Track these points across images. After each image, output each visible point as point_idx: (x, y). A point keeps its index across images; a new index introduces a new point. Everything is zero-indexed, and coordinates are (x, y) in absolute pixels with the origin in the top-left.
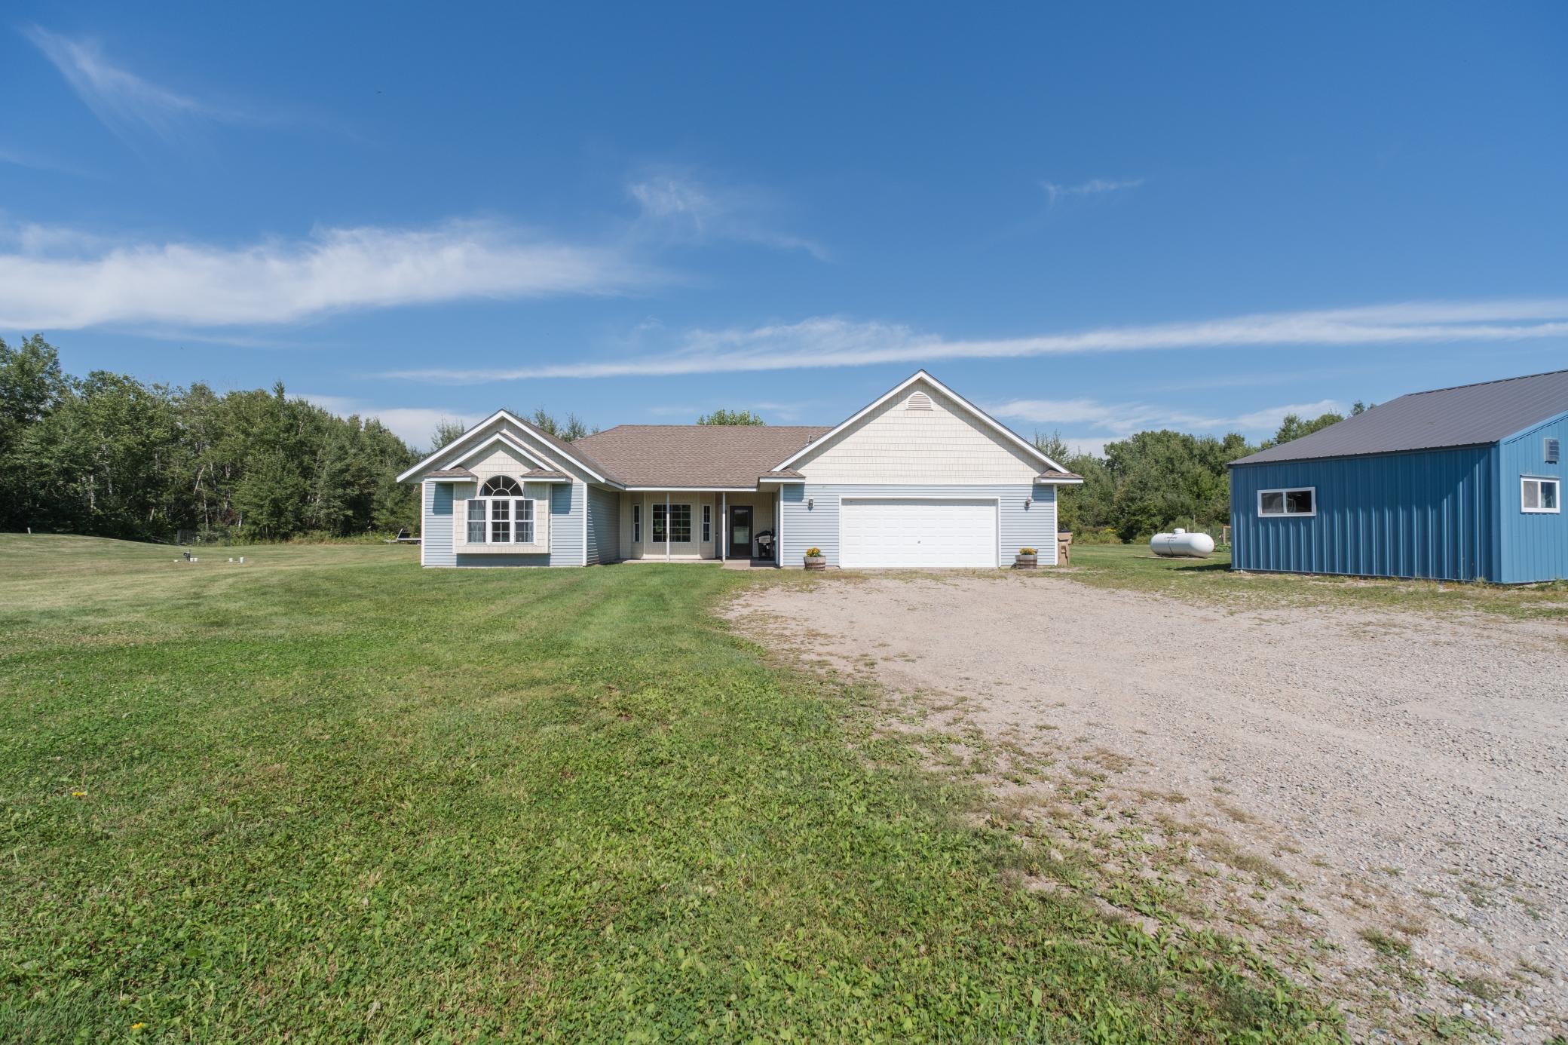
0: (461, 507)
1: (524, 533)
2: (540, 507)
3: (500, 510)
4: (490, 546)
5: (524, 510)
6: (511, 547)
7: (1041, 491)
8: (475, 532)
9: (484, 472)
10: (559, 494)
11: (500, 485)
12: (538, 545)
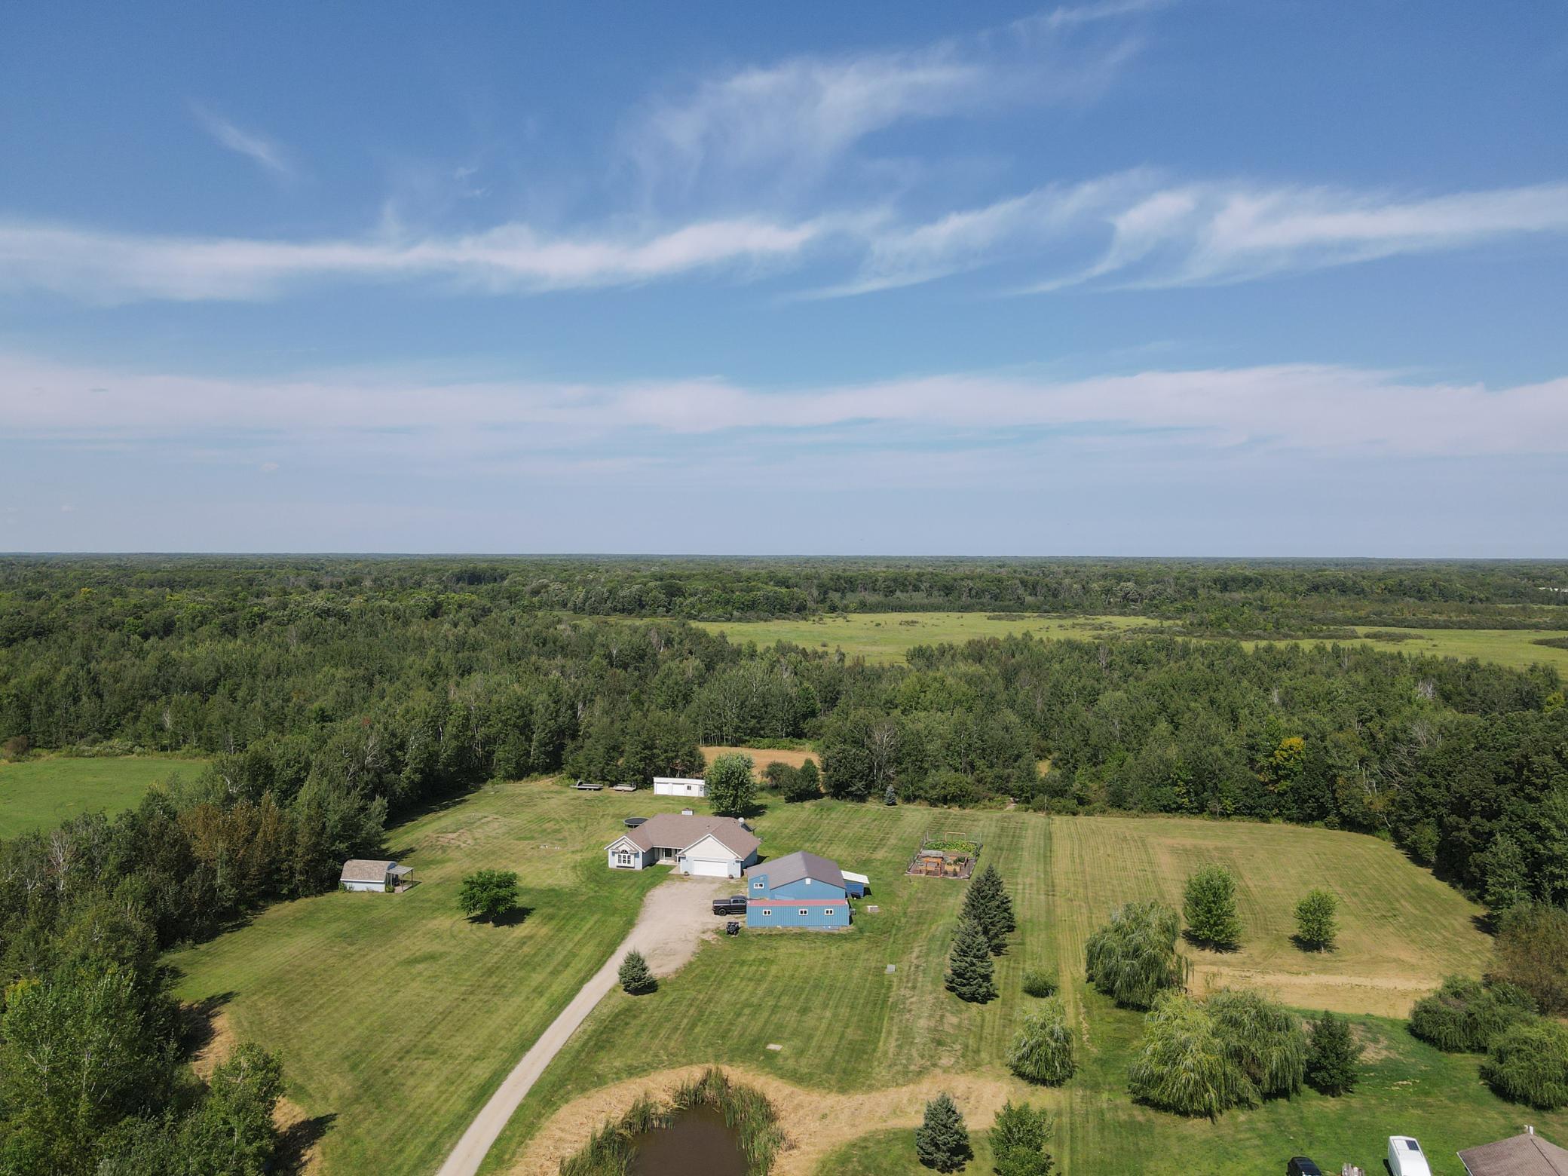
0: (617, 855)
1: (629, 862)
2: (632, 857)
3: (624, 857)
4: (622, 864)
5: (629, 857)
6: (626, 865)
7: (737, 862)
8: (619, 861)
9: (621, 849)
10: (636, 855)
11: (624, 851)
12: (632, 865)
